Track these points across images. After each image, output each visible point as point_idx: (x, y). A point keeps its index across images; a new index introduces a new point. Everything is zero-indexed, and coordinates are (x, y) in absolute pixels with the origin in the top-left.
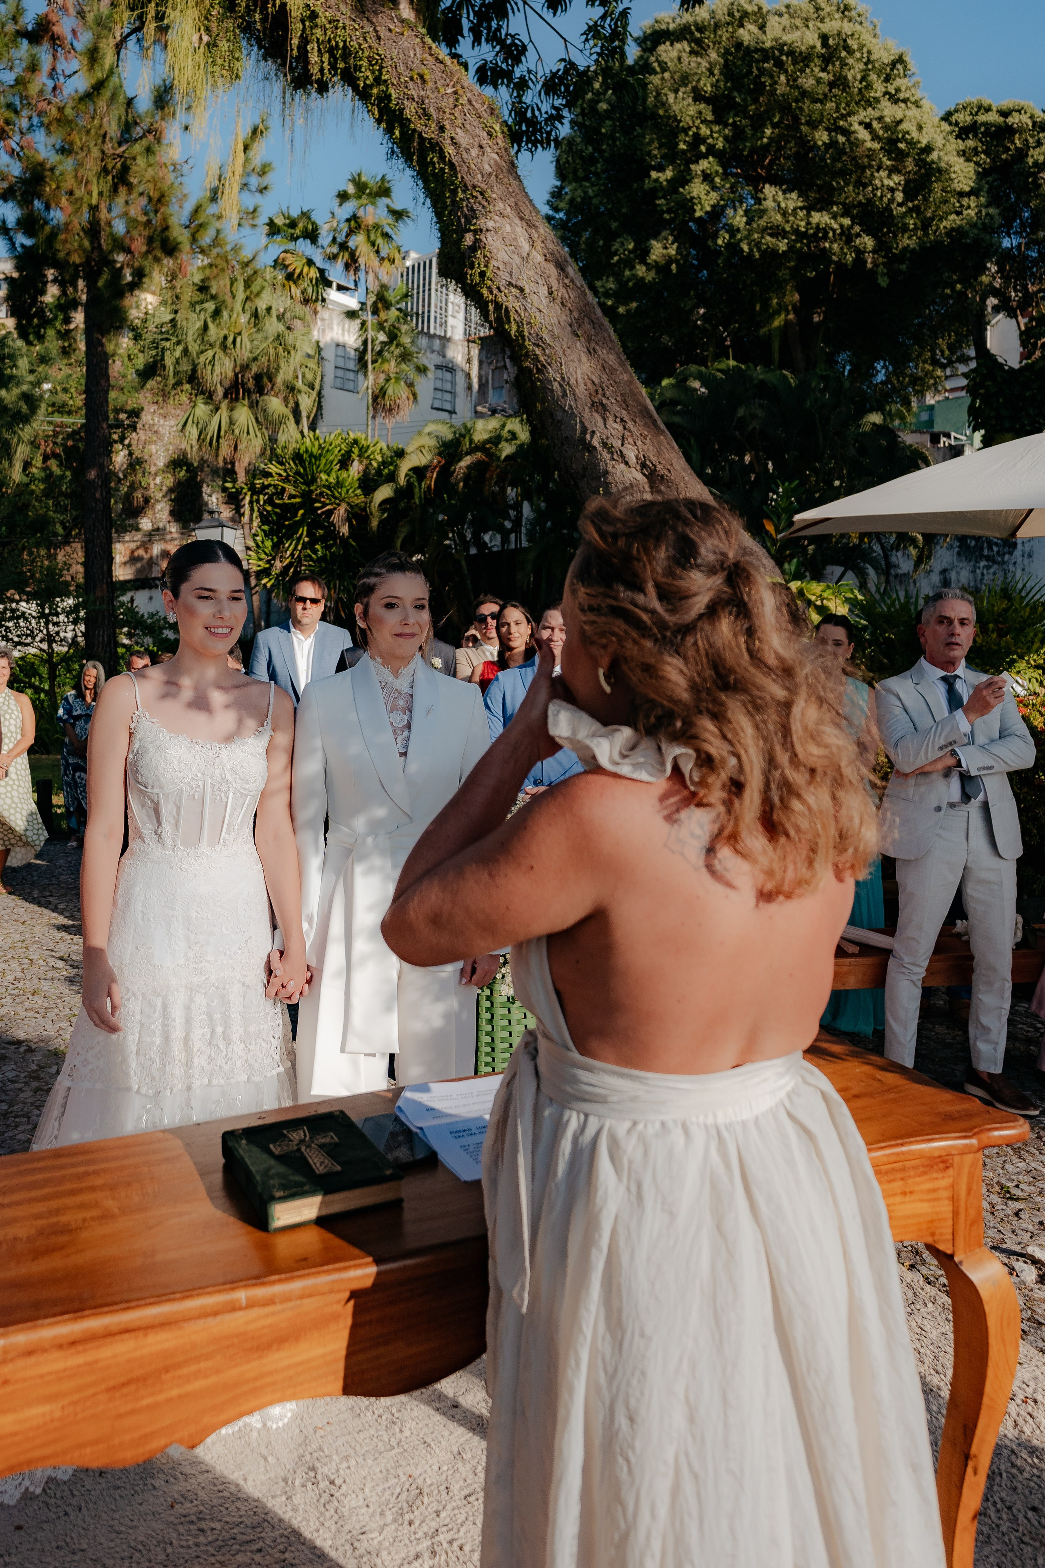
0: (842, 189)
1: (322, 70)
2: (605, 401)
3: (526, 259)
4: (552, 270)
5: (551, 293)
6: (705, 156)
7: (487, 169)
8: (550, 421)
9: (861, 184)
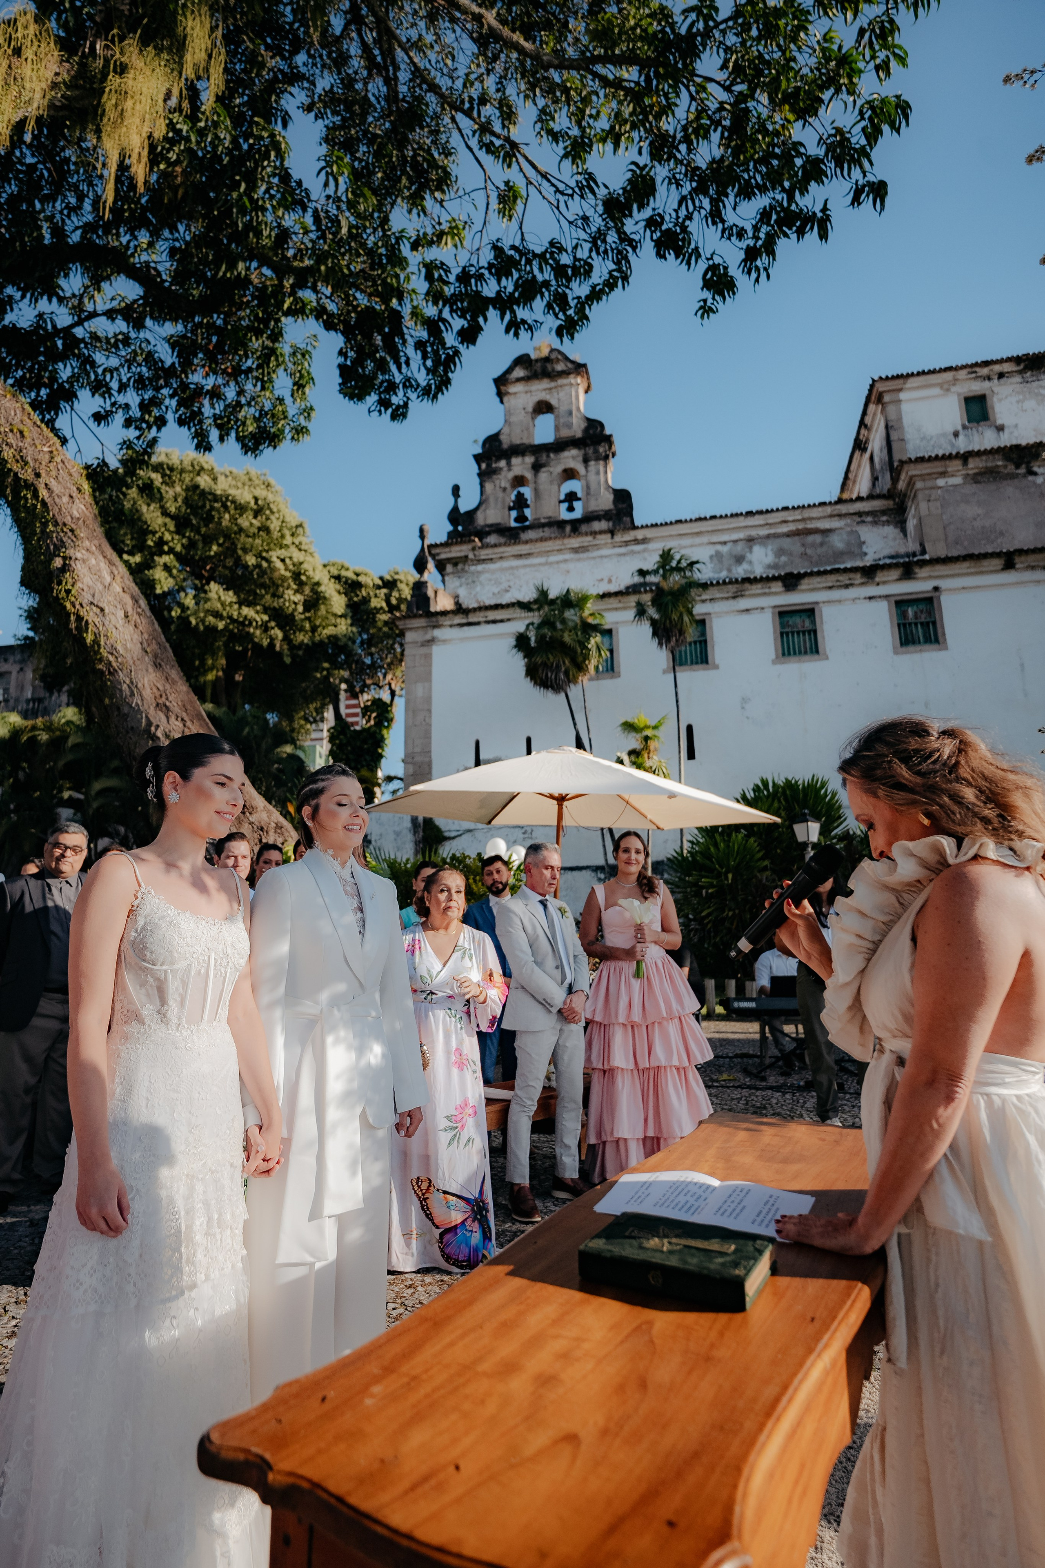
0: (263, 596)
2: (168, 704)
3: (107, 587)
4: (128, 601)
5: (126, 616)
6: (168, 553)
8: (116, 713)
9: (276, 596)
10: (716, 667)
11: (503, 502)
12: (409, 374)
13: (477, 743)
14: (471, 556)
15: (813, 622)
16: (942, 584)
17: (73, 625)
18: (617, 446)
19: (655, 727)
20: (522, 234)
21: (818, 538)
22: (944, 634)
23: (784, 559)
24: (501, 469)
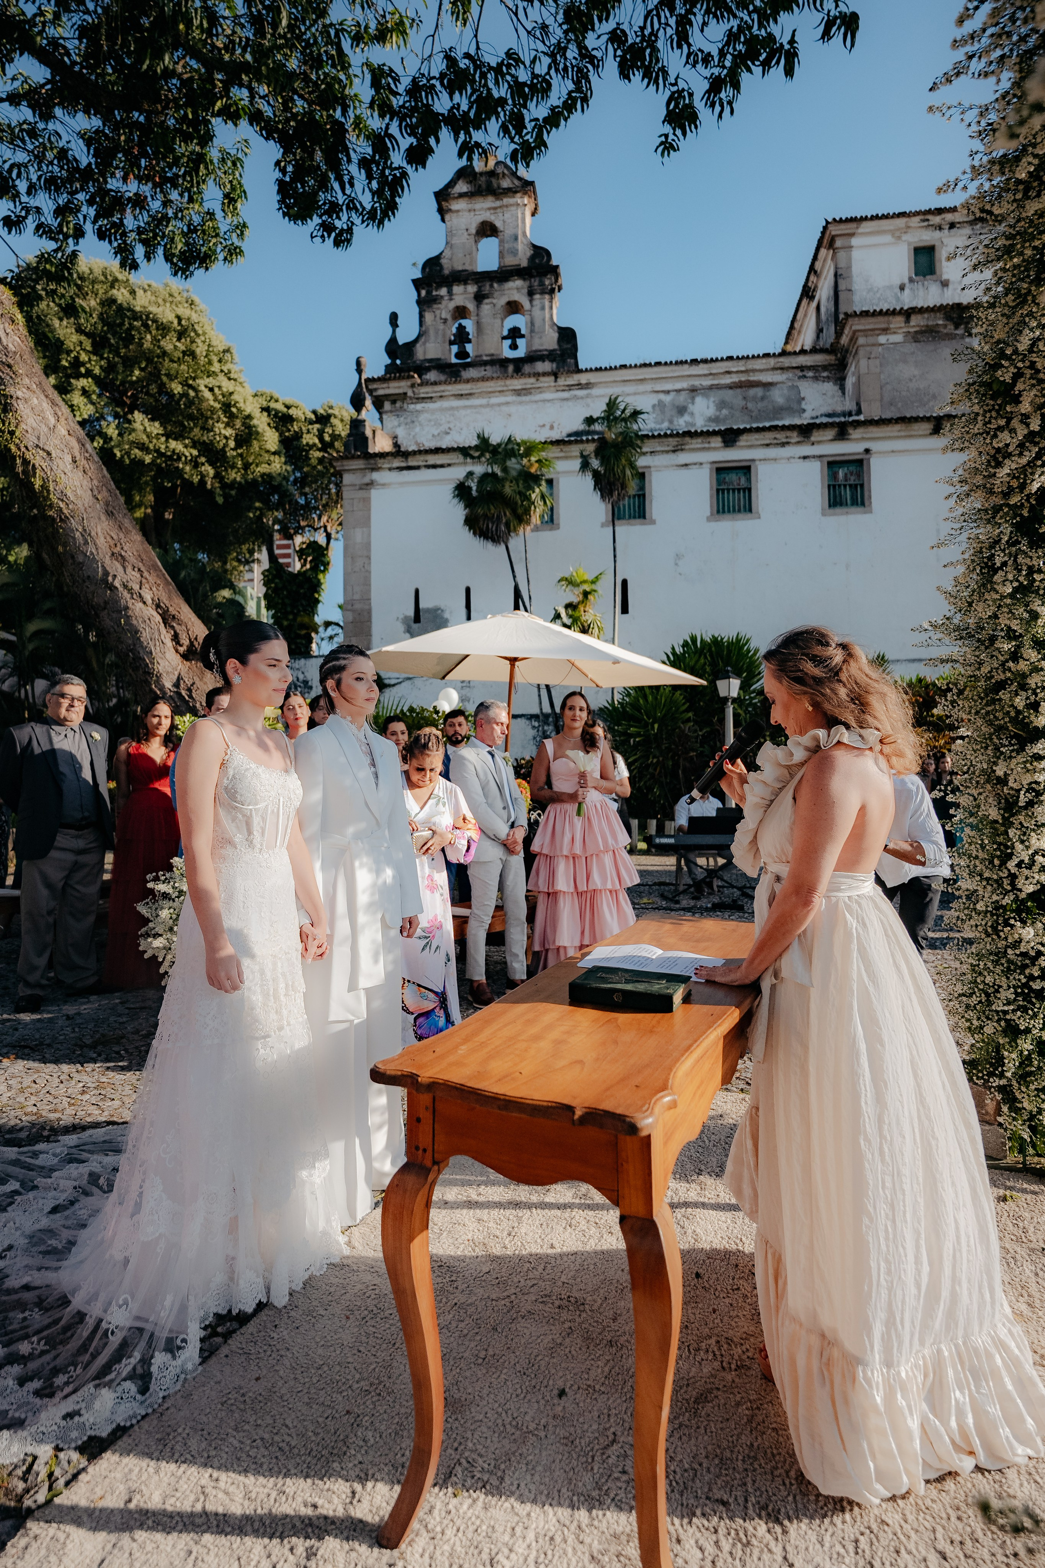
0: (191, 429)
2: (123, 553)
3: (52, 429)
4: (74, 444)
5: (74, 461)
6: (84, 376)
8: (70, 561)
9: (206, 429)
10: (653, 522)
11: (444, 335)
12: (353, 195)
13: (417, 592)
14: (410, 393)
15: (749, 480)
16: (873, 446)
17: (20, 469)
18: (563, 280)
19: (593, 582)
20: (477, 42)
21: (759, 392)
22: (870, 497)
23: (725, 412)
24: (442, 297)
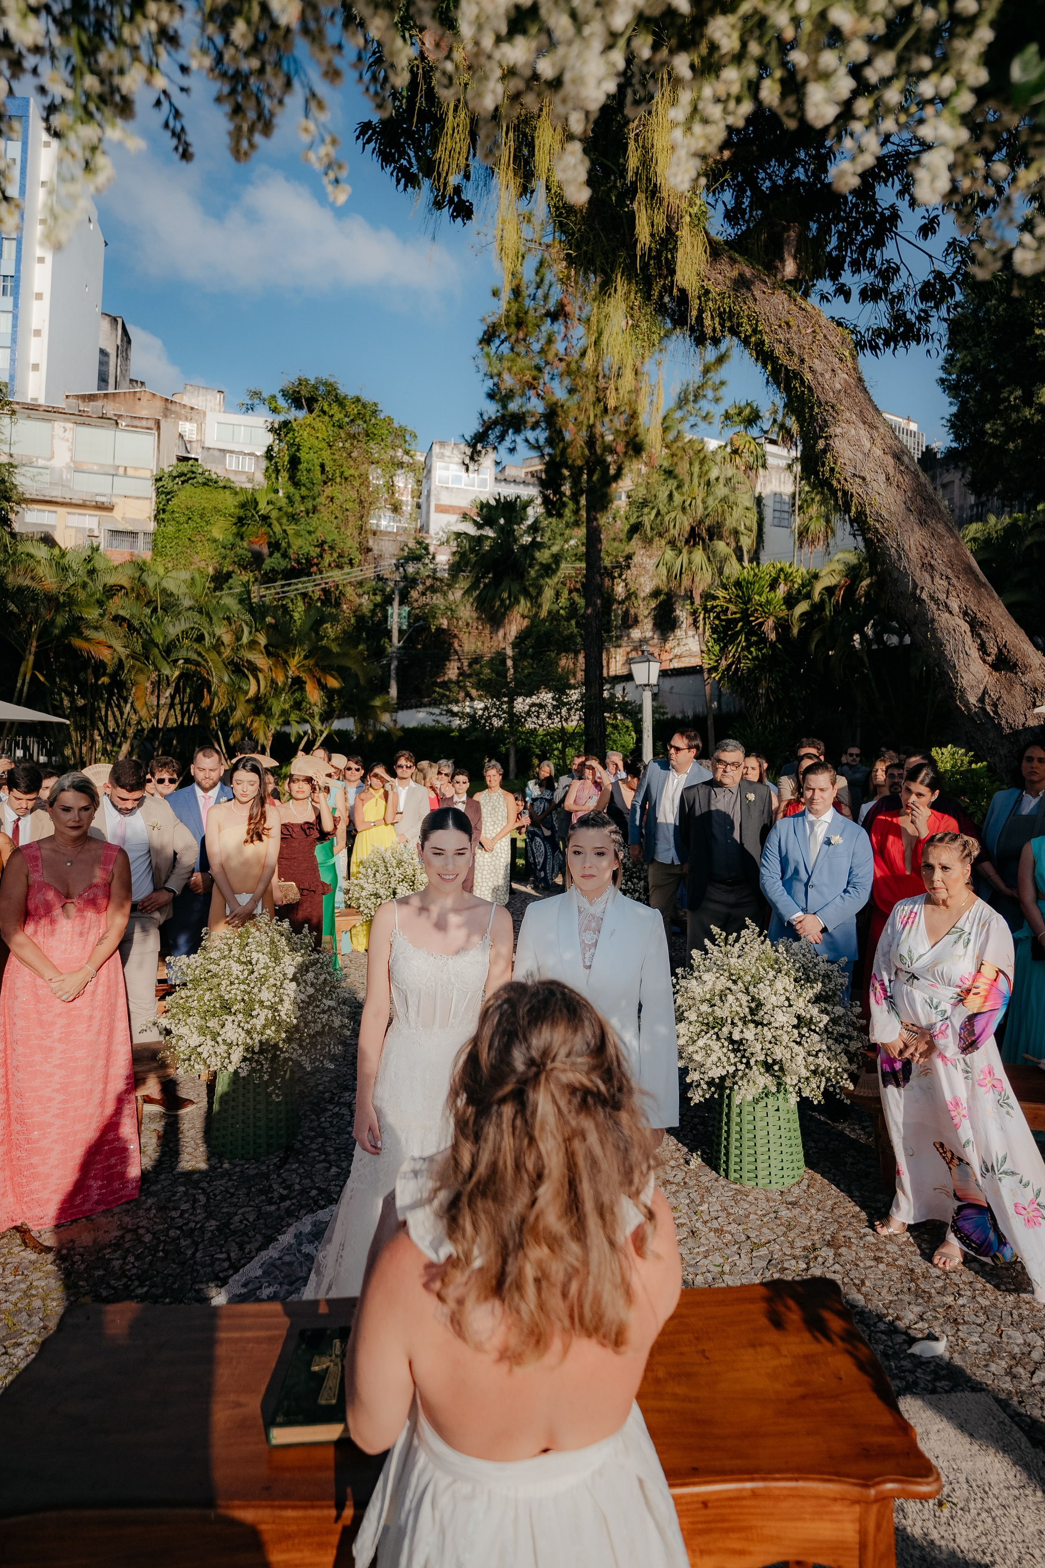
1: (714, 330)
2: (932, 562)
3: (867, 455)
4: (890, 461)
5: (888, 479)
7: (838, 386)
